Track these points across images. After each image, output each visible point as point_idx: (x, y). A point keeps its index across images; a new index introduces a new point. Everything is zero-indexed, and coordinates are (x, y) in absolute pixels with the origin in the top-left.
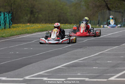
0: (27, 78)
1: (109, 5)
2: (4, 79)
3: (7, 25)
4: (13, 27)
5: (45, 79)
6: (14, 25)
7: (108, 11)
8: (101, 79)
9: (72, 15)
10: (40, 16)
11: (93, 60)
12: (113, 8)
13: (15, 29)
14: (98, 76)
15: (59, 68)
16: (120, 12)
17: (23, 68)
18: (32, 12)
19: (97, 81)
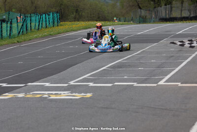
0: (72, 83)
1: (140, 5)
2: (47, 84)
3: (56, 23)
4: (61, 25)
5: (91, 84)
6: (61, 23)
7: (139, 10)
8: (150, 84)
9: (108, 13)
10: (83, 14)
11: (137, 60)
12: (143, 7)
13: (62, 27)
14: (146, 80)
15: (104, 70)
16: (149, 10)
17: (68, 70)
18: (77, 11)
19: (146, 86)
